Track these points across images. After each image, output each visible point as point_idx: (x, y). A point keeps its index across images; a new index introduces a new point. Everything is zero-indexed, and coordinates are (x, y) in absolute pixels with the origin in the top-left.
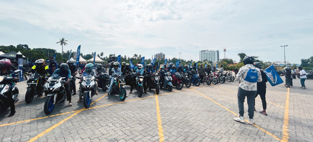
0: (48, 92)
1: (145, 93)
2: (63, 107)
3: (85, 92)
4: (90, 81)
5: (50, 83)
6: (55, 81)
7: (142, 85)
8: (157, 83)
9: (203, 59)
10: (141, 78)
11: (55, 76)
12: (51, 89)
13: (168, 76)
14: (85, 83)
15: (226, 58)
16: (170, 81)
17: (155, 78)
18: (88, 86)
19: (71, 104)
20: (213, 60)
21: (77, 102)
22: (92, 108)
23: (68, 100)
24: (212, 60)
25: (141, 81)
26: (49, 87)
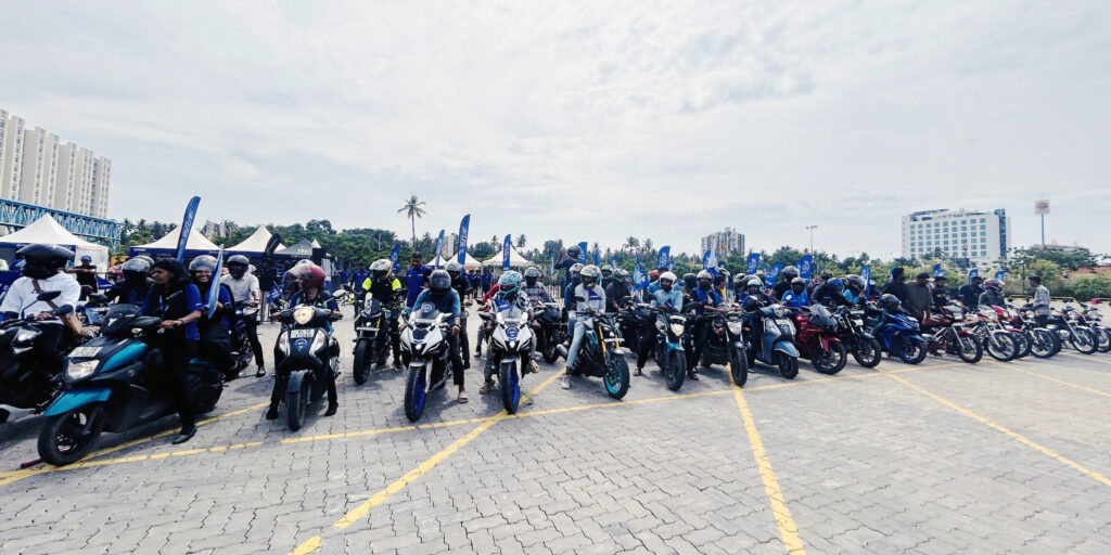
0: (411, 355)
1: (692, 377)
2: (445, 403)
3: (505, 361)
4: (518, 327)
5: (415, 328)
6: (425, 325)
7: (682, 348)
8: (739, 345)
9: (921, 250)
10: (675, 321)
11: (427, 307)
12: (418, 347)
13: (778, 318)
14: (503, 331)
15: (1048, 242)
16: (786, 337)
17: (729, 323)
18: (512, 344)
19: (463, 395)
20: (974, 254)
21: (481, 393)
22: (527, 414)
23: (455, 383)
24: (970, 251)
25: (677, 335)
26: (413, 340)
